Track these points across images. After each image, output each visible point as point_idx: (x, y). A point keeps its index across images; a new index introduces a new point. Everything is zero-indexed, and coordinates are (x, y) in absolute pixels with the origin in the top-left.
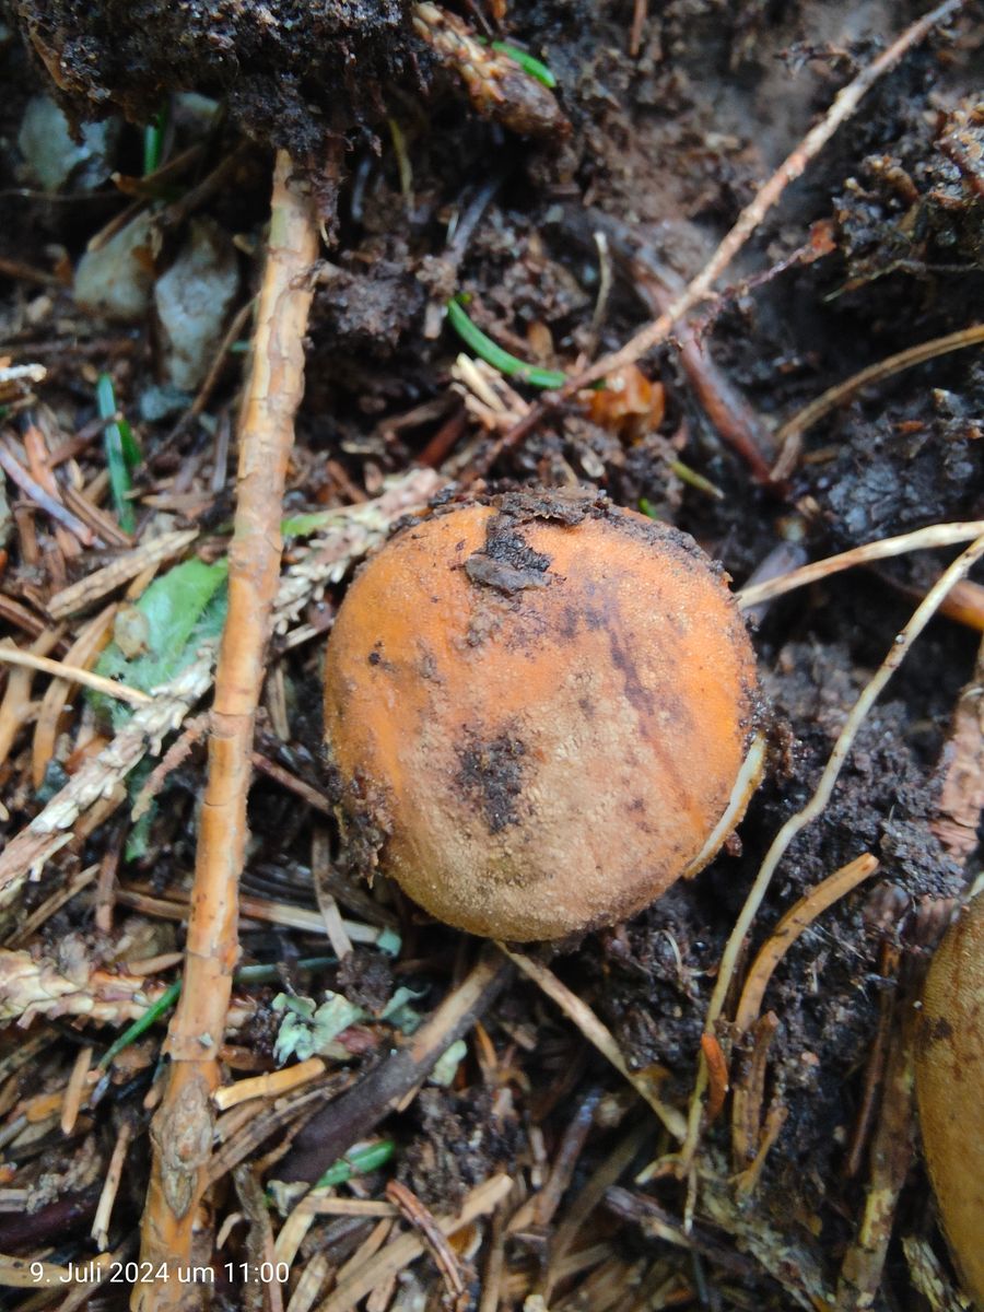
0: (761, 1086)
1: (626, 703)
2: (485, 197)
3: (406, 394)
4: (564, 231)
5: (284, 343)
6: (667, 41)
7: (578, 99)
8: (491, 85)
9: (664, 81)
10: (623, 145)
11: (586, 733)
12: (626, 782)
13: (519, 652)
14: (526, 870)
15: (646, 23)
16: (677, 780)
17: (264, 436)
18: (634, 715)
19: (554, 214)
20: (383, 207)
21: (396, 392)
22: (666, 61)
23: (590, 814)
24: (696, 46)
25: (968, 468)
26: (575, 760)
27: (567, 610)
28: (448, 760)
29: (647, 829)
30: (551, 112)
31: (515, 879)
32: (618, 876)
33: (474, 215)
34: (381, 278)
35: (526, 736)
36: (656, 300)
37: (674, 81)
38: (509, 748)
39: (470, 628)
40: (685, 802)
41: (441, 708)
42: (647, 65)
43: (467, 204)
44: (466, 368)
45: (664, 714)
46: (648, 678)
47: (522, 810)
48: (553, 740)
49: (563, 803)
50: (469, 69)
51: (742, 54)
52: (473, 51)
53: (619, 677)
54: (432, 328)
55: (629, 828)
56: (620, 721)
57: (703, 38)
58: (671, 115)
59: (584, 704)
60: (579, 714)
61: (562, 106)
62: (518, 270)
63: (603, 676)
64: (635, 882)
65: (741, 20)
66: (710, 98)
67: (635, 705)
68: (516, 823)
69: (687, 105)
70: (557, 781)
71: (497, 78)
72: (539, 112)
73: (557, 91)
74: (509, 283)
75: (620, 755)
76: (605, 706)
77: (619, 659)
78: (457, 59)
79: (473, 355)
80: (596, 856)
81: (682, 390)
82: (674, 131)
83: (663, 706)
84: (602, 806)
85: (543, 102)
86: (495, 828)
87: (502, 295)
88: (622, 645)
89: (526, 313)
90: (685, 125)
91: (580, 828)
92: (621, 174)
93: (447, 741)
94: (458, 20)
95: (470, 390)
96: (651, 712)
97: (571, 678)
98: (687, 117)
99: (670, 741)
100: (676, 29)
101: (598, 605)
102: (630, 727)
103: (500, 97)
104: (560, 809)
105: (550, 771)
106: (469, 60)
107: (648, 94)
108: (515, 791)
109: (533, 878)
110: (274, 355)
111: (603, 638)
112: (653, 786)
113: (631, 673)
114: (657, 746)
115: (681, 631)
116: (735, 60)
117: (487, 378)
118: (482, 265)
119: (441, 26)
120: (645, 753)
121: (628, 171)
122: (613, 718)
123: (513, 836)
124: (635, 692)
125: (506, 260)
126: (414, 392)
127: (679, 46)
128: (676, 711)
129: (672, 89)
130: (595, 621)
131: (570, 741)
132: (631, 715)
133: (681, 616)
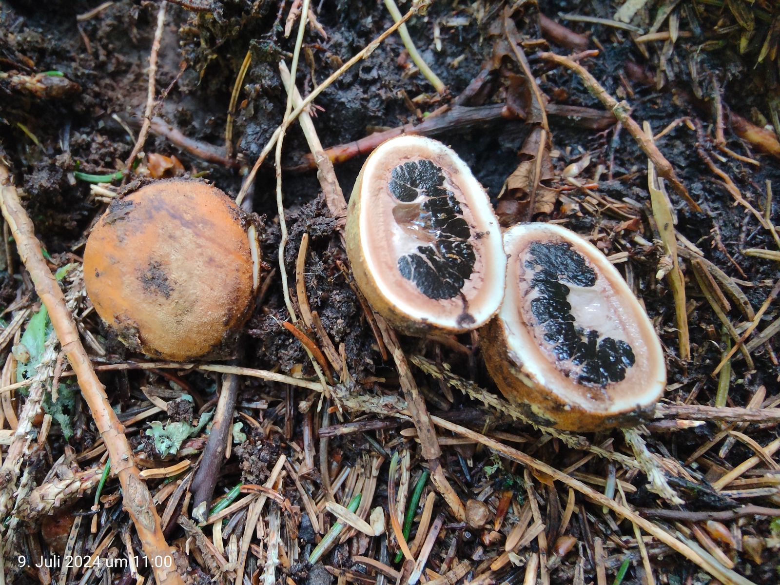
0: (330, 342)
1: (184, 229)
2: (68, 128)
3: (83, 216)
4: (108, 128)
5: (13, 207)
6: (105, 47)
7: (77, 76)
8: (39, 85)
9: (114, 61)
10: (113, 89)
11: (177, 246)
12: (201, 254)
13: (138, 234)
14: (187, 304)
15: (92, 44)
16: (220, 246)
17: (25, 242)
18: (190, 231)
19: (101, 124)
20: (32, 154)
21: (79, 217)
22: (109, 54)
23: (196, 272)
24: (118, 44)
25: (272, 104)
26: (180, 257)
27: (147, 211)
28: (138, 285)
29: (221, 266)
30: (66, 82)
31: (186, 311)
32: (221, 289)
33: (67, 136)
34: (41, 170)
35: (158, 259)
36: (155, 130)
37: (117, 59)
38: (156, 266)
39: (118, 236)
40: (228, 252)
41: (124, 269)
42: (102, 58)
43: (63, 135)
44: (95, 189)
45: (200, 225)
46: (188, 217)
47: (173, 285)
48: (168, 255)
49: (184, 274)
50: (28, 85)
51: (135, 37)
52: (27, 78)
53: (178, 222)
54: (72, 181)
55: (213, 270)
56: (187, 236)
57: (118, 39)
58: (126, 72)
59: (170, 237)
60: (171, 241)
61: (70, 80)
62: (94, 145)
63: (170, 225)
64: (229, 288)
65: (126, 25)
66: (136, 58)
67: (188, 227)
68: (172, 290)
69: (129, 65)
70: (178, 268)
71: (39, 81)
72: (61, 84)
73: (66, 76)
74: (94, 152)
75: (193, 246)
76: (178, 233)
77: (174, 217)
78: (23, 84)
79: (96, 184)
80: (208, 285)
81: (182, 154)
82: (131, 77)
83: (199, 223)
84: (199, 266)
85: (61, 81)
86: (168, 296)
87: (94, 156)
88: (172, 211)
89: (108, 159)
90: (133, 72)
91: (195, 278)
92: (118, 99)
93: (133, 278)
94: (15, 71)
95: (102, 196)
96: (196, 227)
97: (160, 231)
98: (132, 70)
99: (208, 232)
100: (105, 41)
101: (156, 204)
102: (191, 236)
103: (43, 86)
104: (185, 276)
105: (174, 265)
106: (26, 82)
107: (111, 68)
108: (166, 279)
109: (192, 306)
110: (11, 213)
111: (163, 212)
112: (211, 250)
113: (181, 218)
114: (204, 237)
115: (192, 198)
116: (134, 40)
117: (106, 188)
118: (79, 150)
119: (10, 76)
120: (201, 241)
121: (120, 96)
122: (184, 236)
123: (175, 295)
124: (187, 224)
125: (89, 145)
126: (86, 213)
127: (111, 46)
128: (205, 222)
129: (119, 63)
130: (158, 209)
131: (174, 252)
132: (188, 232)
133: (190, 194)
